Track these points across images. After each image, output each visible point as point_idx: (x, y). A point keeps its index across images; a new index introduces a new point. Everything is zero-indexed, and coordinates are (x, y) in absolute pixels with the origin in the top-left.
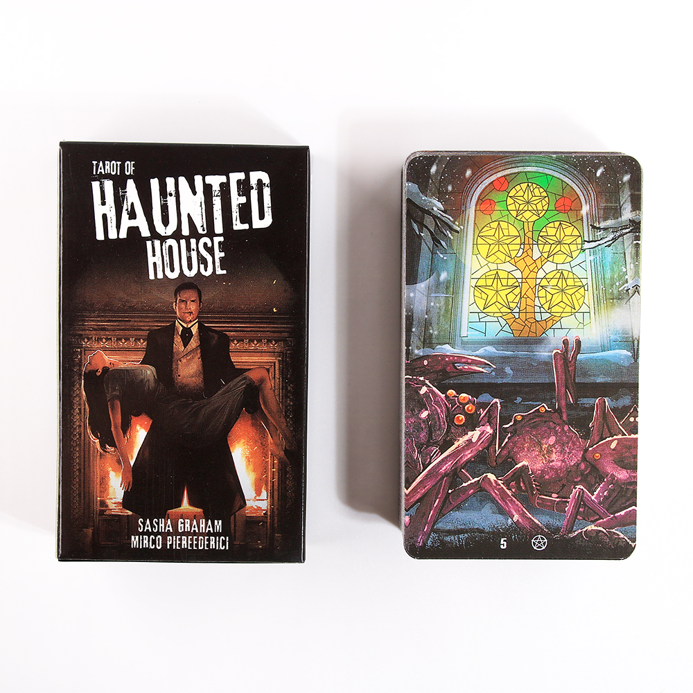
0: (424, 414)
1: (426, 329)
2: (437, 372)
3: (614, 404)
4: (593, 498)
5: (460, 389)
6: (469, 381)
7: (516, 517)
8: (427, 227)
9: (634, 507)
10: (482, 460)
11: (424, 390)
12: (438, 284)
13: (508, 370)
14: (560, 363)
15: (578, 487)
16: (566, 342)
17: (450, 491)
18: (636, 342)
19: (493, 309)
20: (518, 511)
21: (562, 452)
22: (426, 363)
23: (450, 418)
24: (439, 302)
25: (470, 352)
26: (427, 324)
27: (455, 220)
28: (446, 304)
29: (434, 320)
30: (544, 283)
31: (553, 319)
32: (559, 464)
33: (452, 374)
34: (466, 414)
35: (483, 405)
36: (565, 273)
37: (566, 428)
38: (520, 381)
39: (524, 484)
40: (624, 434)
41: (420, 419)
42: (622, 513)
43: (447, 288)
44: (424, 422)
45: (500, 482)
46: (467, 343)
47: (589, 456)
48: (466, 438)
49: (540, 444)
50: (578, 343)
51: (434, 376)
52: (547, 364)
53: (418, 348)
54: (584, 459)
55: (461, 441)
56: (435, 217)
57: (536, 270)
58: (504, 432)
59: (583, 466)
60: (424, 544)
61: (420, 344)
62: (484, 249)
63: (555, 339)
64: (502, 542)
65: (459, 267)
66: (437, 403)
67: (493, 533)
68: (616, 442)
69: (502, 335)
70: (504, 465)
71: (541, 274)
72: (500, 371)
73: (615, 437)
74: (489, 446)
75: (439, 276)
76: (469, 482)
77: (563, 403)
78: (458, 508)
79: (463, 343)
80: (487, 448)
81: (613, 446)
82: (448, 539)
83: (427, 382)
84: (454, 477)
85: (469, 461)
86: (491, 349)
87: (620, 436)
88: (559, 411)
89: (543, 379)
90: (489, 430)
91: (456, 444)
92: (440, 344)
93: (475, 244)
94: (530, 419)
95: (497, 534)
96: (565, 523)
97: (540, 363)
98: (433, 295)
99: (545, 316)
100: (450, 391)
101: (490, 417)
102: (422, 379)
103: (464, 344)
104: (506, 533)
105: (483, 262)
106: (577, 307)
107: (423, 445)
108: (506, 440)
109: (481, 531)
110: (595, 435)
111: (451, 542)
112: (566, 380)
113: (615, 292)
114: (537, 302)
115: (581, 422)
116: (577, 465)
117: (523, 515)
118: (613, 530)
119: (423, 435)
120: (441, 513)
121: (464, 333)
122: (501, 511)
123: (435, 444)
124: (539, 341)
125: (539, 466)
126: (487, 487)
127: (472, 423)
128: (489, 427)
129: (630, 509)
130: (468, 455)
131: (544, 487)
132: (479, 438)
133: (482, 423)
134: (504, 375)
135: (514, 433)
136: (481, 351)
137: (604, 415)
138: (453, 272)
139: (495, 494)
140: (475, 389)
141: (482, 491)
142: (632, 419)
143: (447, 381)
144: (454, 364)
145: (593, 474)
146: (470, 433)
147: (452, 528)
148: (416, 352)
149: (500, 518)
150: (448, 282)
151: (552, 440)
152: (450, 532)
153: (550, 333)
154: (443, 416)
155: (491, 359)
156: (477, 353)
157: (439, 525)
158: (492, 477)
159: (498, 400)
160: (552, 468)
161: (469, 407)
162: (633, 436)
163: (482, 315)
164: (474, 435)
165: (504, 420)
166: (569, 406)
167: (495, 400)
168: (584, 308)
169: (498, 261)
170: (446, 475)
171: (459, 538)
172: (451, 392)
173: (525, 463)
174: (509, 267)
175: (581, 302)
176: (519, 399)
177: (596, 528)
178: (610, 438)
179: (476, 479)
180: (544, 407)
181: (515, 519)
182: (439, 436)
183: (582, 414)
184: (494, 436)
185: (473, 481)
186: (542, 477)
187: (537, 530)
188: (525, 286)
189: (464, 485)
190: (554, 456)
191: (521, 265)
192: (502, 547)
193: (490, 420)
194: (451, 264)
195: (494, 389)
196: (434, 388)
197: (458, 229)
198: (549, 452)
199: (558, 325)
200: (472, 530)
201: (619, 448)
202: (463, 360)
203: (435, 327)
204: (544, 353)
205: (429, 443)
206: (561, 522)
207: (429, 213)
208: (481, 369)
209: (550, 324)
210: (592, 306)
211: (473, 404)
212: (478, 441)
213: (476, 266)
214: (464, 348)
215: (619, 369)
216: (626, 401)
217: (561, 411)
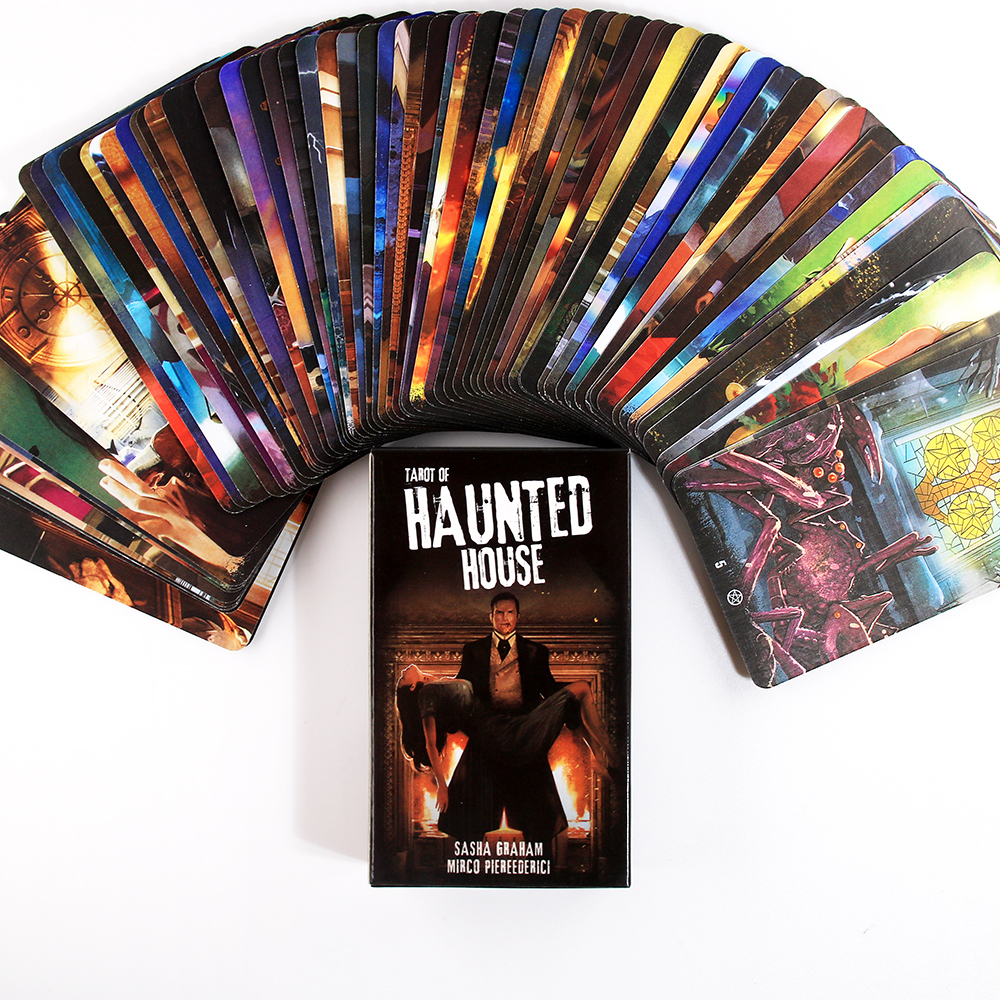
0: (810, 437)
1: (888, 405)
2: (853, 432)
3: (891, 608)
4: (798, 628)
5: (846, 460)
6: (857, 466)
7: (750, 565)
8: (980, 365)
9: (805, 670)
10: (790, 511)
11: (832, 427)
12: (933, 399)
13: (882, 497)
14: (908, 543)
15: (802, 610)
16: (928, 539)
17: (749, 493)
18: (955, 604)
19: (931, 459)
20: (756, 564)
21: (828, 581)
22: (858, 418)
23: (817, 463)
24: (918, 406)
25: (884, 455)
26: (893, 404)
27: (996, 389)
28: (919, 414)
29: (900, 409)
30: (974, 495)
31: (943, 519)
32: (816, 583)
33: (857, 447)
34: (826, 476)
35: (840, 488)
36: (990, 511)
37: (851, 575)
38: (877, 513)
39: (784, 559)
40: (867, 630)
41: (805, 435)
42: (795, 662)
43: (933, 408)
44: (803, 440)
45: (776, 535)
46: (891, 449)
47: (834, 608)
48: (804, 486)
49: (827, 557)
50: (933, 551)
51: (849, 431)
52: (902, 530)
53: (868, 406)
54: (830, 604)
55: (799, 483)
56: (992, 369)
57: (982, 483)
58: (823, 518)
59: (823, 606)
60: (690, 490)
61: (873, 406)
62: (981, 427)
63: (927, 528)
64: (721, 562)
65: (956, 410)
66: (826, 444)
67: (727, 550)
68: (857, 626)
69: (911, 478)
70: (793, 532)
71: (980, 489)
72: (877, 491)
73: (862, 624)
74: (806, 511)
75: (941, 396)
76: (764, 507)
77: (873, 562)
78: (737, 507)
79: (890, 444)
80: (803, 510)
81: (853, 625)
82: (703, 510)
83: (841, 427)
84: (764, 491)
85: (784, 498)
86: (894, 473)
87: (864, 628)
88: (864, 561)
89: (887, 534)
90: (820, 504)
91: (795, 479)
92: (880, 424)
93: (983, 417)
94: (845, 538)
95: (726, 554)
96: (764, 613)
97: (900, 524)
98: (922, 398)
99: (944, 510)
100: (841, 452)
101: (832, 499)
102: (842, 421)
103: (889, 447)
104: (732, 563)
105: (969, 432)
106: (964, 536)
107: (781, 448)
108: (817, 524)
109: (723, 539)
110: (854, 605)
111: (702, 515)
112: (894, 556)
113: (992, 564)
114: (953, 497)
115: (863, 585)
116: (821, 600)
117: (755, 571)
118: (775, 661)
119: (791, 445)
120: (725, 493)
121: (898, 442)
122: (750, 549)
123: (788, 460)
124: (919, 514)
125: (806, 565)
126: (767, 527)
127: (820, 485)
128: (823, 503)
129: (802, 667)
130: (790, 495)
131: (788, 580)
132: (808, 498)
133: (824, 495)
134: (876, 496)
135: (828, 529)
136: (889, 465)
137: (878, 604)
138: (949, 407)
139: (764, 535)
140: (852, 475)
141: (763, 521)
142: (884, 632)
143: (849, 445)
144: (867, 444)
145: (819, 617)
146: (810, 488)
147: (715, 510)
148: (864, 405)
149: (743, 551)
150: (939, 407)
151: (835, 567)
152: (710, 510)
153: (931, 521)
154: (816, 455)
155: (886, 477)
156: (886, 462)
157: (713, 496)
158: (778, 525)
159: (850, 500)
160: (809, 578)
161: (834, 476)
162: (869, 639)
163: (921, 451)
164: (810, 492)
165: (834, 514)
166: (873, 568)
167: (849, 497)
168: (966, 543)
169: (976, 445)
170: (763, 482)
171: (708, 520)
172: (841, 454)
173: (804, 551)
174: (975, 457)
175: (971, 537)
176: (859, 520)
177: (770, 644)
178: (858, 620)
179: (770, 512)
180: (861, 546)
181: (748, 565)
182: (796, 460)
183: (870, 584)
184: (817, 511)
185: (767, 510)
186: (797, 572)
187: (746, 591)
188: (963, 480)
189: (760, 503)
190: (820, 575)
191: (981, 468)
192: (717, 564)
193: (830, 500)
194: (956, 403)
195: (859, 492)
196: (837, 436)
197: (990, 396)
198: (823, 569)
199: (941, 525)
200: (721, 529)
201: (853, 631)
202: (874, 452)
203: (894, 412)
204: (910, 523)
205: (786, 454)
206: (762, 609)
207: (993, 363)
208: (872, 472)
209: (939, 517)
210: (970, 549)
211: (839, 479)
212: (806, 498)
213: (963, 426)
214: (885, 448)
215: (924, 598)
216: (898, 618)
217: (864, 563)
